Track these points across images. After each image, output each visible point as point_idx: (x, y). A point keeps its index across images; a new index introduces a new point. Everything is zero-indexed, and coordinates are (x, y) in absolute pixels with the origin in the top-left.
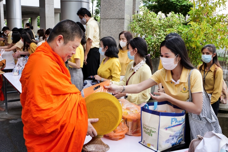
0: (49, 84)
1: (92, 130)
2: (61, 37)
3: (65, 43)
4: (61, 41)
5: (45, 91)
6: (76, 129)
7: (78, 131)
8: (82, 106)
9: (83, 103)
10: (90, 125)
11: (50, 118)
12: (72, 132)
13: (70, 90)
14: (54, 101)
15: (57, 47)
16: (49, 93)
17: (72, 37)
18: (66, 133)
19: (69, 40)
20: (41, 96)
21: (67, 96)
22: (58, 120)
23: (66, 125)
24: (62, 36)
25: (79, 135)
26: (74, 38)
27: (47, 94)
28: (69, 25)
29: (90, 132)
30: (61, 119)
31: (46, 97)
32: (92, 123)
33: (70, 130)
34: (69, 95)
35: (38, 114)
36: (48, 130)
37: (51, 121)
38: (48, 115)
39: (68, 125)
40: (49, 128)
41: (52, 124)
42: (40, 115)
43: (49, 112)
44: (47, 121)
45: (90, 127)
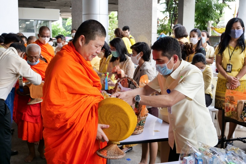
0: (63, 82)
1: (102, 135)
5: (59, 88)
6: (84, 129)
7: (86, 132)
10: (100, 130)
11: (60, 114)
12: (80, 131)
13: (88, 91)
14: (68, 99)
15: (80, 47)
16: (63, 90)
17: (93, 36)
18: (74, 132)
20: (55, 92)
21: (83, 96)
22: (67, 117)
23: (75, 124)
25: (88, 136)
27: (61, 90)
29: (100, 137)
30: (70, 117)
31: (60, 94)
32: (103, 128)
33: (78, 129)
34: (86, 96)
35: (50, 108)
36: (58, 125)
37: (61, 117)
38: (59, 111)
39: (77, 124)
40: (59, 123)
41: (62, 120)
42: (52, 110)
43: (60, 108)
44: (58, 117)
45: (100, 133)
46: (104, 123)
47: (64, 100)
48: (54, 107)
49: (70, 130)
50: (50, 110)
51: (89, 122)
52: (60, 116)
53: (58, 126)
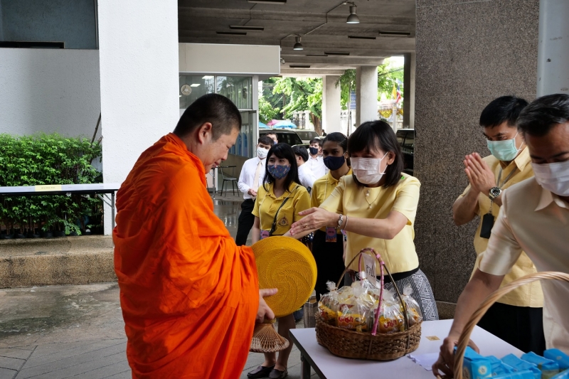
1: (266, 310)
2: (209, 127)
3: (215, 137)
4: (207, 134)
5: (192, 228)
7: (245, 306)
8: (247, 260)
9: (248, 253)
10: (262, 301)
11: (200, 280)
15: (199, 144)
18: (227, 310)
19: (222, 132)
20: (186, 238)
22: (213, 284)
23: (226, 295)
24: (210, 124)
25: (247, 314)
26: (231, 129)
28: (221, 104)
30: (218, 283)
32: (265, 297)
33: (232, 303)
35: (180, 272)
36: (194, 304)
37: (201, 286)
38: (198, 275)
39: (229, 294)
40: (196, 299)
41: (204, 291)
42: (183, 274)
43: (198, 268)
44: (195, 286)
45: (263, 306)
46: (266, 287)
47: (198, 251)
48: (187, 267)
49: (217, 309)
50: (180, 274)
51: (246, 285)
52: (201, 283)
53: (194, 306)
